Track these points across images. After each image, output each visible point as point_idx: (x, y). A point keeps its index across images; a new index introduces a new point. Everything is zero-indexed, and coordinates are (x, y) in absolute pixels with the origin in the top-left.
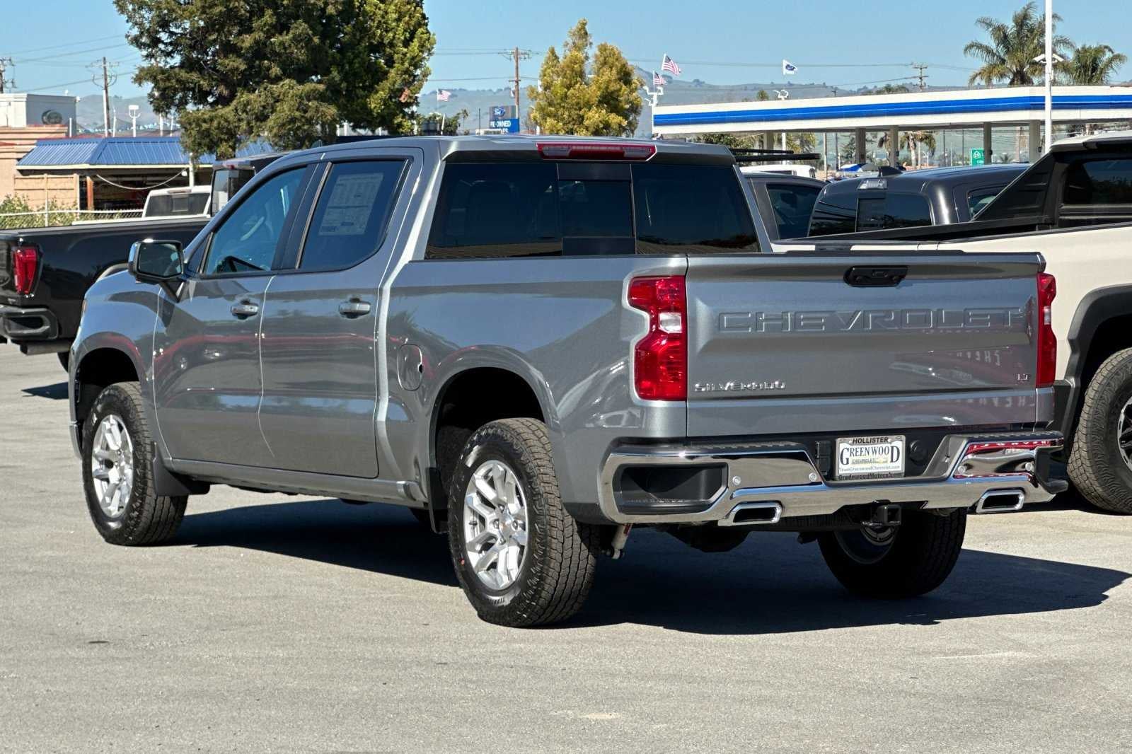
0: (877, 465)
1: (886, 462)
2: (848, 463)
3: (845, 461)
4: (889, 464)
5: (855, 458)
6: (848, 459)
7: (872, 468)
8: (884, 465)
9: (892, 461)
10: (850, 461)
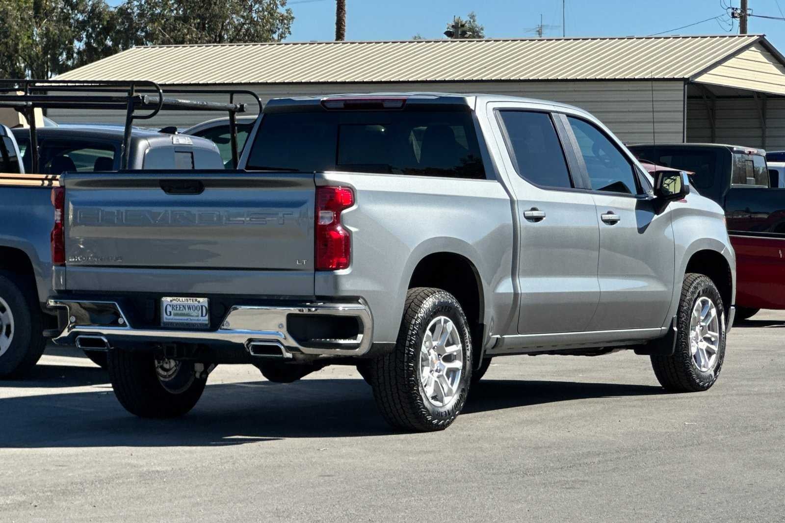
0: (191, 318)
1: (198, 316)
2: (170, 315)
3: (168, 313)
4: (200, 318)
5: (176, 312)
6: (170, 312)
7: (187, 319)
8: (197, 318)
9: (202, 316)
10: (172, 313)
